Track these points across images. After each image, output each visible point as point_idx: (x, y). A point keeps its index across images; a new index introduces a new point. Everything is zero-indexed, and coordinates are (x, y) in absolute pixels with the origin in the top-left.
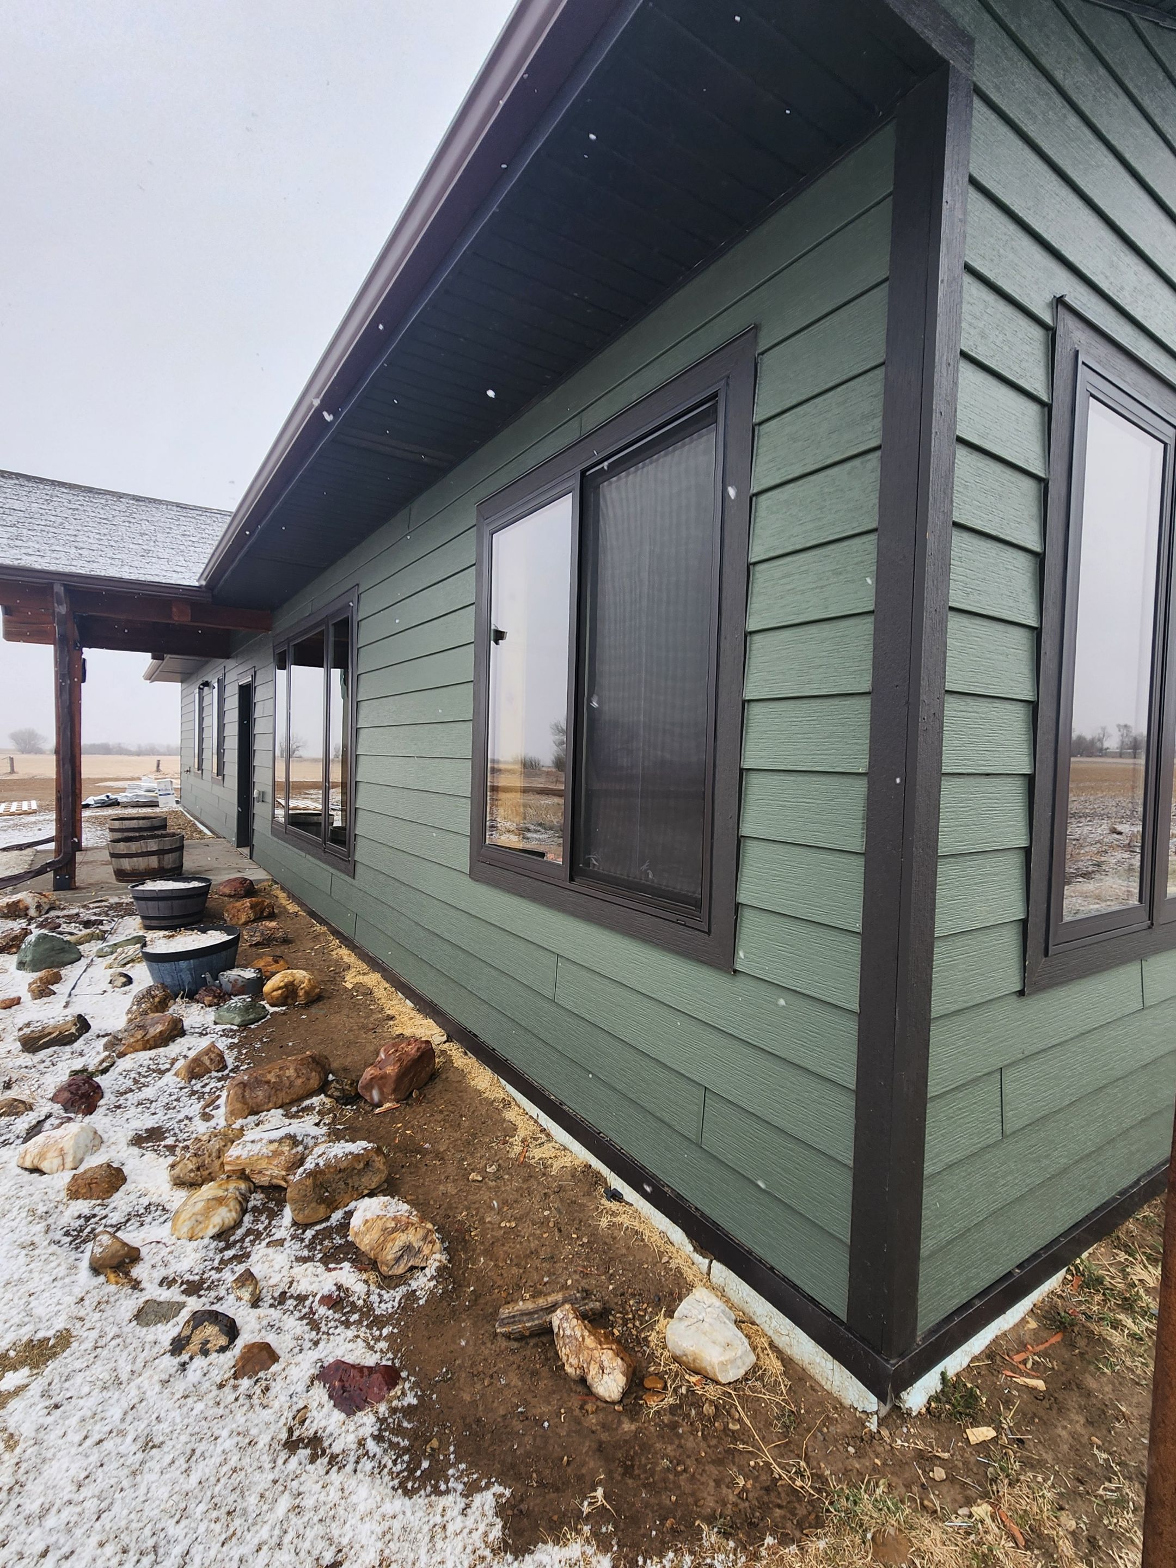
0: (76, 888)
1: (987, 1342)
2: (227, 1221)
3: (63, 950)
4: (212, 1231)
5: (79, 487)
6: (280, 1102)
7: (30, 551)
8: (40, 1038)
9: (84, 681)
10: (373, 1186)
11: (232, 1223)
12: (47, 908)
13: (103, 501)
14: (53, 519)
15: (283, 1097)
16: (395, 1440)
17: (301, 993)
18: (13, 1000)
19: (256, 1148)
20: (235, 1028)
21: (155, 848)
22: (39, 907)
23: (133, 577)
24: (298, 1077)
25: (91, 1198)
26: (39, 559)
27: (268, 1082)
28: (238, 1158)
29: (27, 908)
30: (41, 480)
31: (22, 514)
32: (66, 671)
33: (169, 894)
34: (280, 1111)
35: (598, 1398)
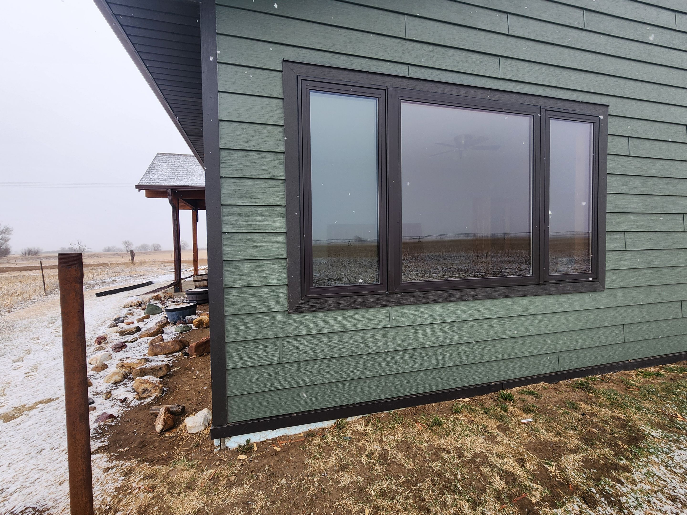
0: (181, 292)
1: (277, 436)
2: (117, 380)
3: (156, 309)
4: (112, 381)
5: (187, 155)
6: (165, 353)
7: (163, 180)
8: (124, 332)
9: (197, 221)
10: (161, 375)
11: (119, 380)
12: (168, 297)
13: (193, 159)
14: (174, 167)
15: (166, 351)
16: (99, 430)
17: (204, 323)
18: (131, 322)
19: (133, 361)
20: (179, 333)
21: (206, 278)
22: (165, 297)
23: (192, 185)
24: (172, 345)
25: (95, 371)
26: (165, 182)
27: (162, 346)
28: (128, 363)
29: (161, 298)
30: (175, 155)
31: (165, 167)
32: (175, 219)
33: (197, 293)
34: (165, 356)
35: (155, 430)
